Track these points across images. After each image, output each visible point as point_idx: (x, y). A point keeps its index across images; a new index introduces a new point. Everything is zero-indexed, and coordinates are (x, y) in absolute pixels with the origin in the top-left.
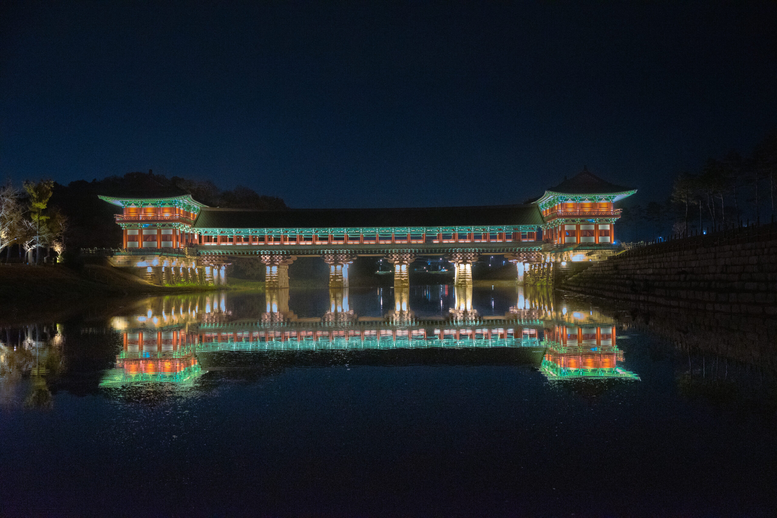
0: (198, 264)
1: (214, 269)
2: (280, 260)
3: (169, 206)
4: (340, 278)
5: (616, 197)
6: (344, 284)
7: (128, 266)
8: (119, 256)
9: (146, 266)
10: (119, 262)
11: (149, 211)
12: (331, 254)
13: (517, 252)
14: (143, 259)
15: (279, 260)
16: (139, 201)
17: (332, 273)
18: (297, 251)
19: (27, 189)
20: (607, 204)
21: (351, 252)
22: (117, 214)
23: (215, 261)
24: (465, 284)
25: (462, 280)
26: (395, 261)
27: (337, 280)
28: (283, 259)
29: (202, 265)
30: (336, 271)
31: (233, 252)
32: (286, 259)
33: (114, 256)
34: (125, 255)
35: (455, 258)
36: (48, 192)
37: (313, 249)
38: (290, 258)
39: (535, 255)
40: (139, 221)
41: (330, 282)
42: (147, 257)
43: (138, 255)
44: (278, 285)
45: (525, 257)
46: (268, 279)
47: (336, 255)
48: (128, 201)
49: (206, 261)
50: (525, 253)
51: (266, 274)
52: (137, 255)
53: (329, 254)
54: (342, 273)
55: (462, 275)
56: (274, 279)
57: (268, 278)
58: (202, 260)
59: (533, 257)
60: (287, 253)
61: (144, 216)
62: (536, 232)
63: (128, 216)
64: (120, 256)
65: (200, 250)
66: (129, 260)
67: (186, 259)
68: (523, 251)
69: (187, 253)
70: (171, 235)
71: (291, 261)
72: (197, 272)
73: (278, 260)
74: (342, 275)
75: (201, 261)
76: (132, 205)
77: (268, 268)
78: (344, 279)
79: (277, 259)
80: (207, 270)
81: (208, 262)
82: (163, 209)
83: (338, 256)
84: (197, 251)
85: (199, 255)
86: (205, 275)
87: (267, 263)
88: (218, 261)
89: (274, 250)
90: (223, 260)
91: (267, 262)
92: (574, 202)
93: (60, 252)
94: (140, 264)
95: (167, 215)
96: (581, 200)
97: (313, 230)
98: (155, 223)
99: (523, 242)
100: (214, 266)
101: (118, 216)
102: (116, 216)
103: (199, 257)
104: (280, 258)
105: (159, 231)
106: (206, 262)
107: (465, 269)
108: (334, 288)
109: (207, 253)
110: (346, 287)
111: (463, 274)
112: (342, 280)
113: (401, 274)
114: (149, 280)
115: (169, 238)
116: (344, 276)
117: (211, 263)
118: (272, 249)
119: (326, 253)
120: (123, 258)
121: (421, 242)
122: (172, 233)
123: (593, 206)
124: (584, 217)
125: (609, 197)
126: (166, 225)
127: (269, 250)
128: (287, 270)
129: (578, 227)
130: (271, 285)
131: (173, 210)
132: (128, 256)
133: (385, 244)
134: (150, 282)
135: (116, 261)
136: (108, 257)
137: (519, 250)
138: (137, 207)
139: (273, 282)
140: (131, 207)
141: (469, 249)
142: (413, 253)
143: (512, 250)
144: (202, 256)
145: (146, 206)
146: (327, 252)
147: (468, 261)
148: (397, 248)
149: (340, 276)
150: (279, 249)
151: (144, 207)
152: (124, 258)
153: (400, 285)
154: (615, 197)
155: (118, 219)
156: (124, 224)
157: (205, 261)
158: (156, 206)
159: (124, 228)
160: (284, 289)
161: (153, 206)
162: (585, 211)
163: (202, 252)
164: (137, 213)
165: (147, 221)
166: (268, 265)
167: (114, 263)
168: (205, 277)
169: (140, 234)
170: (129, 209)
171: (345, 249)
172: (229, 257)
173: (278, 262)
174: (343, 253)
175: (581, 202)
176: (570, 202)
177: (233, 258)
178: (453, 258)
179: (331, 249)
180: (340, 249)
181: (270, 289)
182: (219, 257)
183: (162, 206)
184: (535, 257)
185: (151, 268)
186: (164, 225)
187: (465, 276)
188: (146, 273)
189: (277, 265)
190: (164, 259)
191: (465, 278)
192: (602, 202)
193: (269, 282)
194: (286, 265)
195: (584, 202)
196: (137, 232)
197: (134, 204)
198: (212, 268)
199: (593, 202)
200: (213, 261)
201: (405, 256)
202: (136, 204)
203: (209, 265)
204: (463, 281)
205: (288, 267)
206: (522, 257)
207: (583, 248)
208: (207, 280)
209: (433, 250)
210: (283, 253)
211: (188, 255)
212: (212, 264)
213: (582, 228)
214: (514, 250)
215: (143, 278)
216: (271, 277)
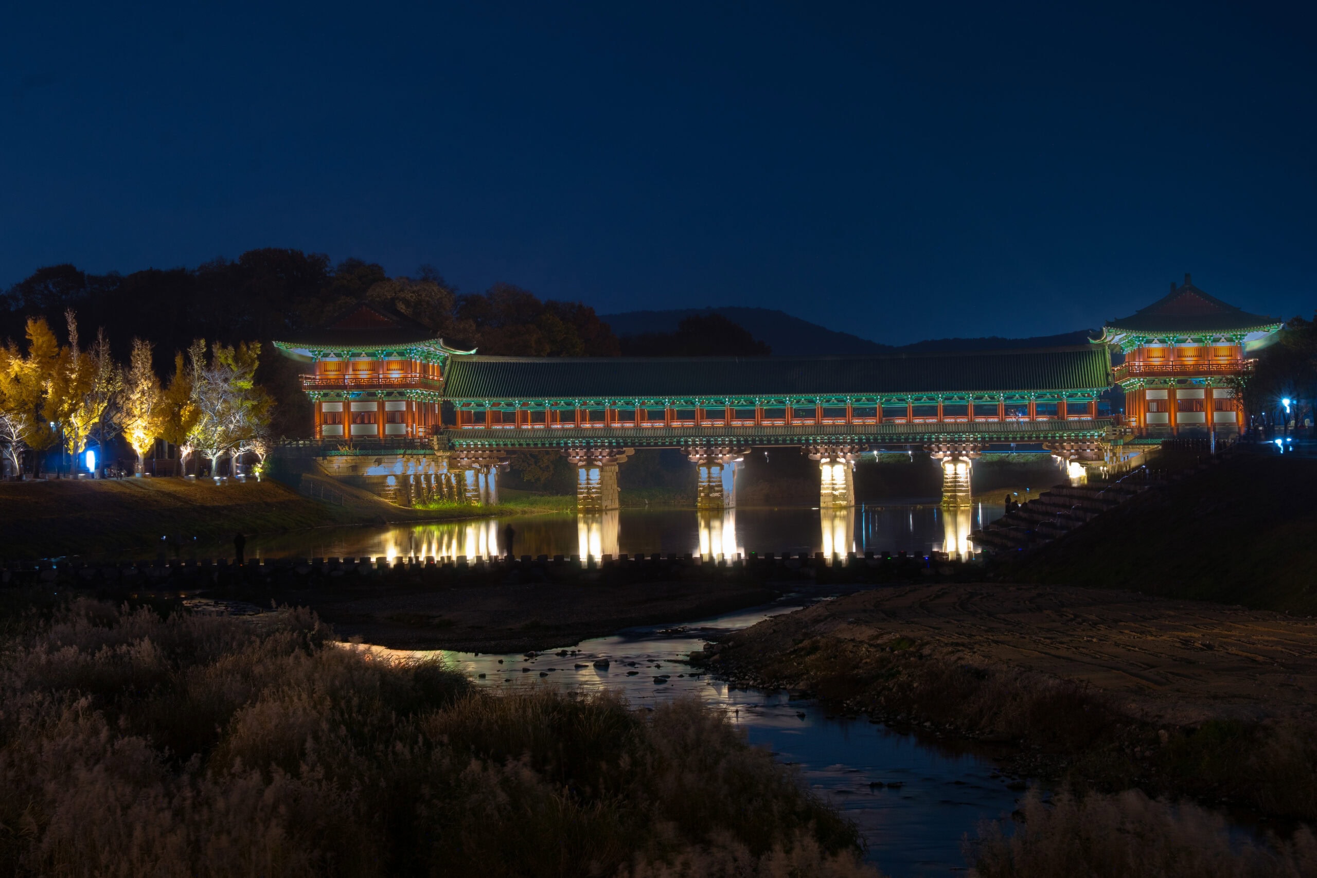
0: (451, 466)
1: (480, 475)
2: (605, 456)
3: (399, 358)
4: (718, 492)
5: (1247, 335)
6: (726, 501)
7: (352, 474)
8: (336, 458)
9: (386, 473)
10: (339, 467)
11: (361, 367)
12: (701, 444)
13: (1057, 441)
14: (379, 462)
15: (603, 456)
16: (344, 350)
17: (702, 482)
18: (636, 441)
19: (220, 358)
20: (1231, 349)
21: (738, 441)
22: (305, 374)
23: (483, 458)
24: (955, 502)
25: (949, 494)
26: (822, 458)
27: (711, 495)
28: (610, 454)
29: (458, 468)
30: (709, 477)
31: (516, 443)
32: (615, 455)
33: (328, 458)
34: (347, 455)
35: (936, 452)
36: (253, 361)
37: (665, 437)
38: (623, 452)
39: (1093, 447)
40: (345, 387)
41: (699, 499)
42: (385, 459)
43: (370, 455)
44: (601, 505)
45: (1073, 451)
46: (582, 493)
47: (710, 448)
48: (326, 350)
49: (466, 459)
50: (1073, 442)
51: (577, 484)
52: (367, 455)
53: (697, 445)
54: (721, 482)
55: (950, 484)
56: (593, 493)
57: (582, 490)
58: (458, 457)
59: (1088, 451)
60: (618, 443)
61: (353, 377)
62: (1095, 402)
63: (324, 377)
64: (340, 458)
65: (456, 440)
66: (354, 464)
67: (435, 457)
68: (1069, 440)
69: (436, 447)
70: (402, 413)
71: (623, 458)
72: (453, 481)
73: (600, 457)
74: (721, 486)
75: (455, 459)
76: (330, 356)
77: (582, 473)
78: (725, 493)
79: (598, 454)
80: (469, 475)
81: (469, 460)
82: (389, 363)
83: (713, 448)
84: (449, 440)
85: (452, 448)
86: (465, 485)
87: (580, 464)
88: (488, 459)
89: (593, 438)
90: (498, 458)
91: (580, 460)
92: (1165, 345)
93: (263, 456)
94: (372, 471)
95: (396, 375)
96: (1178, 341)
97: (667, 400)
98: (372, 390)
99: (1070, 422)
100: (481, 469)
101: (306, 378)
102: (302, 377)
103: (453, 452)
104: (604, 454)
105: (381, 406)
106: (465, 461)
107: (956, 474)
108: (706, 509)
109: (467, 445)
110: (729, 508)
111: (951, 482)
112: (722, 495)
113: (833, 484)
114: (391, 498)
115: (398, 416)
116: (725, 487)
117: (474, 462)
118: (590, 437)
119: (690, 443)
120: (344, 461)
121: (871, 421)
122: (404, 409)
123: (1202, 353)
124: (1185, 376)
125: (1234, 335)
126: (393, 393)
127: (584, 438)
128: (615, 474)
129: (1172, 393)
130: (589, 503)
131: (407, 366)
132: (352, 458)
133: (803, 426)
134: (392, 502)
135: (331, 466)
136: (317, 458)
137: (1060, 437)
138: (341, 359)
139: (592, 498)
140: (328, 359)
141: (964, 436)
142: (857, 444)
143: (1047, 437)
144: (458, 450)
145: (357, 359)
146: (694, 441)
147: (961, 458)
148: (824, 434)
149: (718, 486)
150: (602, 437)
151: (353, 359)
152: (346, 460)
153: (830, 504)
154: (1244, 335)
155: (306, 383)
156: (316, 392)
157: (463, 458)
158: (375, 358)
159: (317, 399)
160: (610, 512)
161: (370, 359)
162: (1186, 363)
163: (457, 442)
164: (339, 370)
165: (358, 386)
166: (582, 467)
167: (328, 469)
168: (465, 490)
169: (346, 411)
170: (325, 364)
171: (727, 436)
172: (508, 452)
173: (600, 460)
174: (723, 444)
175: (1178, 345)
176: (1156, 346)
177: (514, 452)
178: (934, 453)
179: (700, 436)
180: (718, 436)
181: (587, 511)
182: (490, 451)
183: (387, 359)
184: (1093, 450)
185: (393, 477)
186: (389, 394)
187: (955, 486)
188: (384, 486)
189: (598, 466)
190: (408, 460)
191: (955, 491)
192: (1219, 345)
193: (585, 499)
194: (614, 465)
195: (1183, 345)
196: (340, 407)
197: (334, 354)
198: (478, 472)
199: (1201, 345)
200: (478, 458)
201: (842, 449)
202: (338, 355)
203: (470, 468)
204: (951, 497)
205: (617, 468)
206: (1068, 450)
207: (1141, 442)
208: (468, 494)
209: (895, 437)
210: (610, 443)
211: (439, 450)
212: (476, 465)
213: (1179, 395)
214: (1052, 437)
215: (380, 495)
216: (589, 489)
